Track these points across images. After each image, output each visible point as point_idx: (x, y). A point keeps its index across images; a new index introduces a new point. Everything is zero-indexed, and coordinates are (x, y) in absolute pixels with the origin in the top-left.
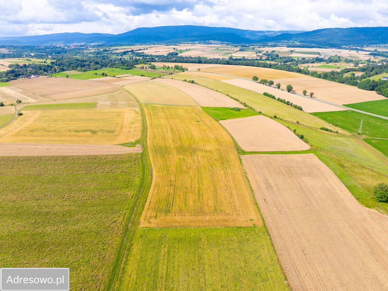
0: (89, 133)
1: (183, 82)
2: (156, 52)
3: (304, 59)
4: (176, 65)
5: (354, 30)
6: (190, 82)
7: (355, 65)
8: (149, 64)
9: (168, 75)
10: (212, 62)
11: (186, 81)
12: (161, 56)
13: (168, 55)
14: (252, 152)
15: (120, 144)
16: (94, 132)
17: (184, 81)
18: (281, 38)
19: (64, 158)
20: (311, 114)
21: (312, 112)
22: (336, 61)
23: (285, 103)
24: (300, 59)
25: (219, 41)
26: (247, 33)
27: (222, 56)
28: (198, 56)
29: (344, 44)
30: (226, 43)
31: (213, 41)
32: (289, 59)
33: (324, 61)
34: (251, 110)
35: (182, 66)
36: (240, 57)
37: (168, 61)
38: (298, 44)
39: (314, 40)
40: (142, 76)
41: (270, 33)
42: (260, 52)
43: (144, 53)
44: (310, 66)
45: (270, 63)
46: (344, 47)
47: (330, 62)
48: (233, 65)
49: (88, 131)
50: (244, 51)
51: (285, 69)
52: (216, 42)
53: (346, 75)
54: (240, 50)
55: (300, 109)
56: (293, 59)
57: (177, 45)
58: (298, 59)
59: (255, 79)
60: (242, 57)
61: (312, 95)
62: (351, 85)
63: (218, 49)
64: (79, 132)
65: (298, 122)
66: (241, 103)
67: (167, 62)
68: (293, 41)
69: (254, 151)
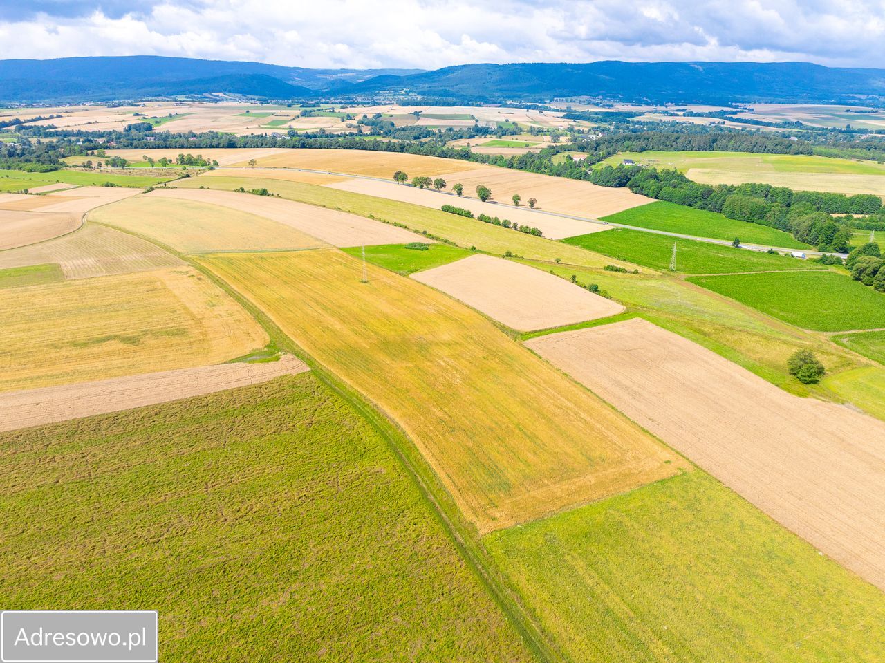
0: (116, 345)
1: (236, 193)
2: (89, 123)
3: (451, 130)
4: (180, 153)
5: (521, 69)
6: (255, 192)
7: (552, 139)
8: (99, 156)
9: (179, 179)
10: (262, 144)
11: (243, 190)
12: (110, 133)
13: (125, 130)
14: (535, 332)
15: (232, 358)
16: (133, 341)
17: (237, 190)
18: (379, 85)
19: (115, 419)
20: (560, 241)
21: (561, 237)
22: (513, 133)
23: (499, 225)
24: (443, 131)
25: (237, 95)
26: (296, 75)
27: (266, 128)
28: (210, 132)
29: (509, 98)
30: (256, 97)
31: (221, 94)
32: (421, 132)
33: (492, 132)
34: (447, 245)
35: (200, 156)
36: (314, 131)
37: (145, 145)
38: (419, 98)
39: (448, 89)
40: (107, 186)
41: (348, 75)
42: (349, 117)
43: (56, 127)
44: (471, 145)
45: (390, 141)
46: (510, 104)
47: (503, 135)
48: (315, 148)
49: (109, 338)
50: (313, 116)
51: (434, 153)
52: (229, 96)
53: (558, 160)
54: (304, 114)
55: (538, 233)
56: (429, 132)
57: (139, 105)
58: (440, 131)
59: (400, 177)
60: (318, 130)
61: (532, 203)
62: (576, 179)
63: (248, 112)
64: (85, 345)
65: (558, 261)
66: (416, 232)
67: (142, 148)
68: (406, 92)
69: (538, 329)
